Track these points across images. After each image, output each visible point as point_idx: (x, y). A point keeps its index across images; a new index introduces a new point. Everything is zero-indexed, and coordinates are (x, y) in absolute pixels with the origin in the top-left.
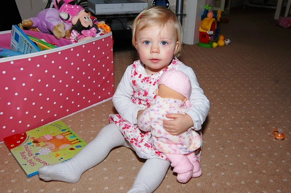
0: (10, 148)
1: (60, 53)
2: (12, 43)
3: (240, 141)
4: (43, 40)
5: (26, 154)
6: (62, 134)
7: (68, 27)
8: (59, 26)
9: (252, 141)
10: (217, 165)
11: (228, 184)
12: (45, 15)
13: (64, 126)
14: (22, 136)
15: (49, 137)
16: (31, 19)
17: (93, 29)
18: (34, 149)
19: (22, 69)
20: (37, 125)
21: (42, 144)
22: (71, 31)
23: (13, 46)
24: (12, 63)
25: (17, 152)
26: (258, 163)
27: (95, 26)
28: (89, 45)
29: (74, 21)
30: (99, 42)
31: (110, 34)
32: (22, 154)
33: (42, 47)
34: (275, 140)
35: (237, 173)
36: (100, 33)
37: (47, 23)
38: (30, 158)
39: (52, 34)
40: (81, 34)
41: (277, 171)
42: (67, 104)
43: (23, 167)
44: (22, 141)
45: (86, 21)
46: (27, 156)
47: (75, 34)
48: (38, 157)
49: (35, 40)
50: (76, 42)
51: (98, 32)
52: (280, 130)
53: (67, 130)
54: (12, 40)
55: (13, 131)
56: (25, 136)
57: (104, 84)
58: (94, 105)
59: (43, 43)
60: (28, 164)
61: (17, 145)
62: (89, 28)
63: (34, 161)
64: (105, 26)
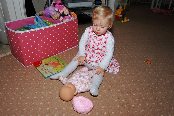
0: (36, 67)
1: (56, 26)
2: (34, 22)
3: (132, 64)
4: (48, 21)
5: (43, 69)
6: (57, 61)
7: (59, 15)
8: (55, 14)
9: (137, 64)
10: (122, 74)
11: (127, 81)
12: (48, 10)
13: (57, 58)
14: (41, 62)
15: (52, 63)
16: (43, 11)
17: (69, 15)
18: (46, 67)
19: (41, 34)
20: (46, 57)
21: (49, 65)
22: (60, 17)
23: (35, 23)
24: (37, 31)
25: (39, 68)
26: (139, 73)
27: (70, 14)
28: (68, 23)
29: (61, 12)
30: (72, 21)
31: (77, 18)
32: (42, 69)
33: (48, 24)
34: (147, 64)
35: (130, 77)
36: (72, 17)
37: (49, 13)
38: (45, 71)
39: (52, 18)
40: (64, 18)
41: (147, 76)
42: (58, 48)
43: (43, 74)
44: (41, 64)
45: (67, 12)
46: (44, 70)
47: (62, 18)
48: (48, 70)
49: (44, 21)
50: (62, 21)
51: (71, 17)
52: (149, 60)
53: (59, 60)
54: (35, 21)
55: (37, 60)
56: (42, 62)
57: (74, 39)
58: (70, 49)
59: (48, 22)
60: (45, 73)
61: (39, 66)
62: (68, 15)
63: (47, 72)
64: (74, 14)
